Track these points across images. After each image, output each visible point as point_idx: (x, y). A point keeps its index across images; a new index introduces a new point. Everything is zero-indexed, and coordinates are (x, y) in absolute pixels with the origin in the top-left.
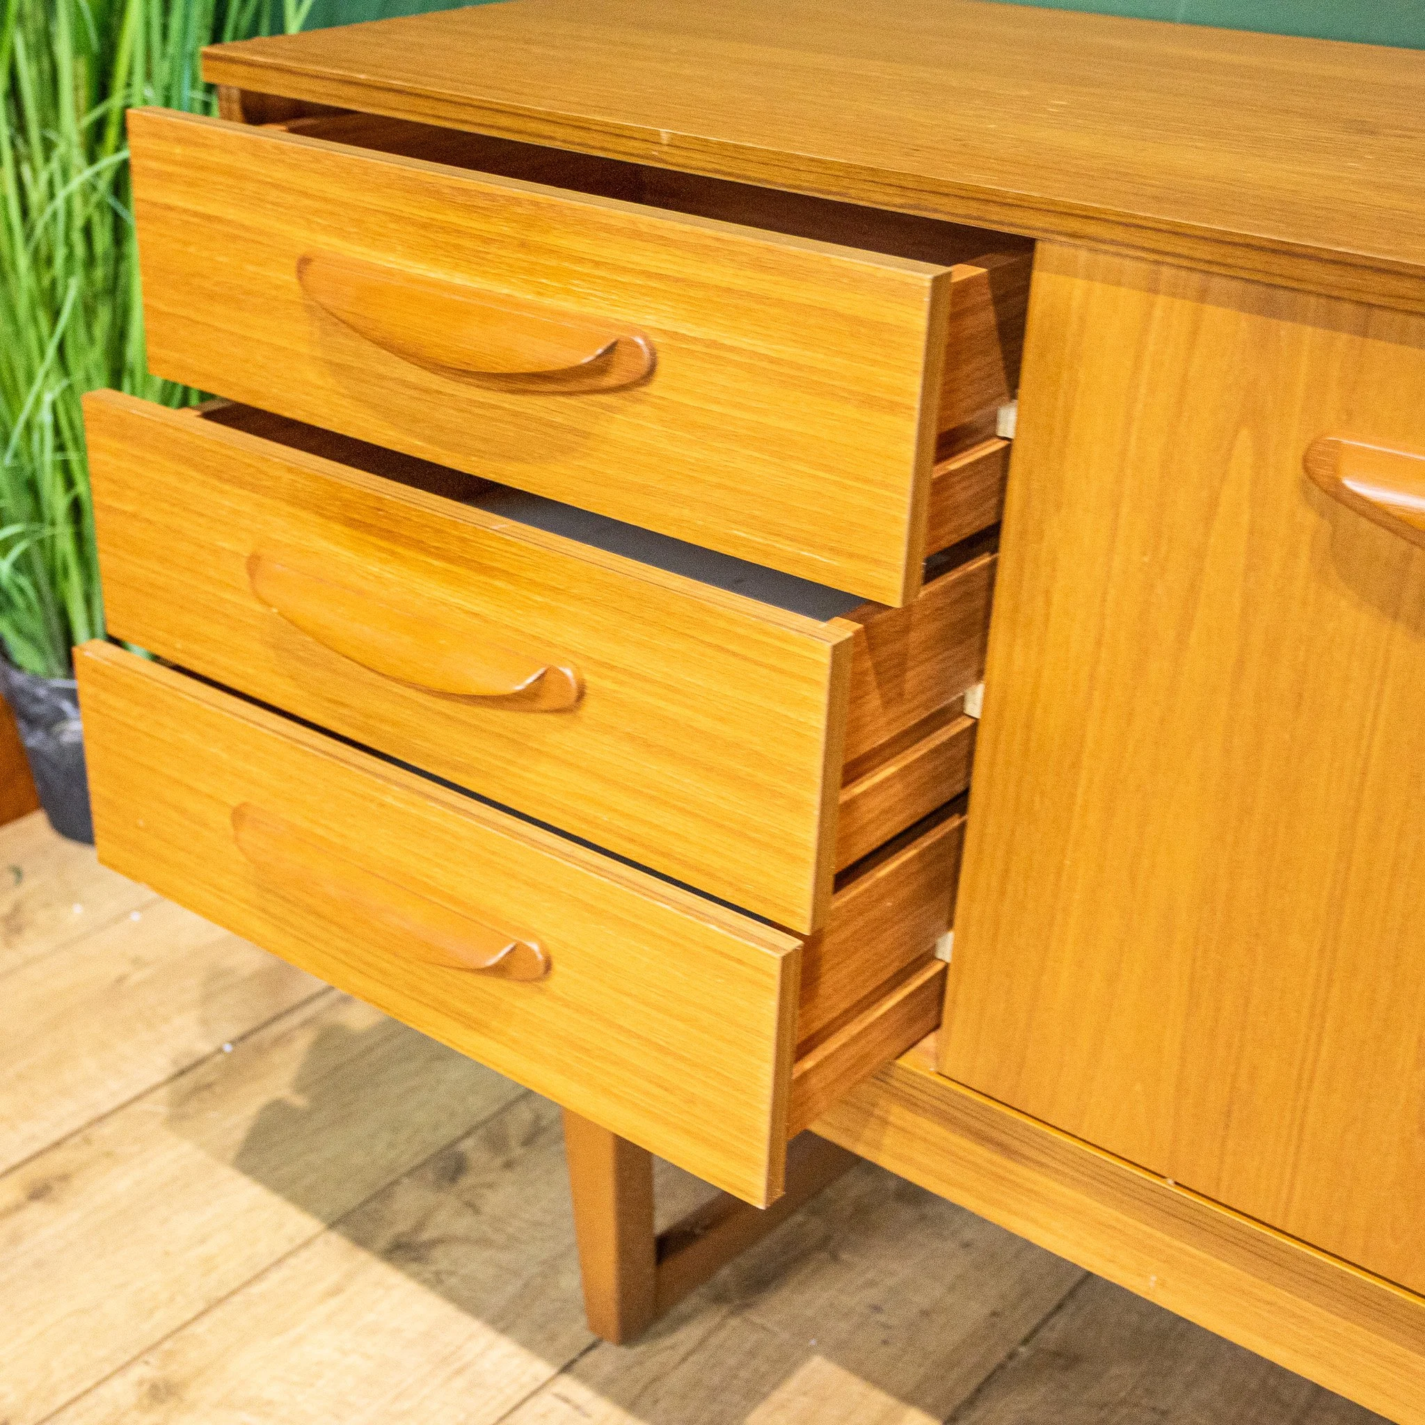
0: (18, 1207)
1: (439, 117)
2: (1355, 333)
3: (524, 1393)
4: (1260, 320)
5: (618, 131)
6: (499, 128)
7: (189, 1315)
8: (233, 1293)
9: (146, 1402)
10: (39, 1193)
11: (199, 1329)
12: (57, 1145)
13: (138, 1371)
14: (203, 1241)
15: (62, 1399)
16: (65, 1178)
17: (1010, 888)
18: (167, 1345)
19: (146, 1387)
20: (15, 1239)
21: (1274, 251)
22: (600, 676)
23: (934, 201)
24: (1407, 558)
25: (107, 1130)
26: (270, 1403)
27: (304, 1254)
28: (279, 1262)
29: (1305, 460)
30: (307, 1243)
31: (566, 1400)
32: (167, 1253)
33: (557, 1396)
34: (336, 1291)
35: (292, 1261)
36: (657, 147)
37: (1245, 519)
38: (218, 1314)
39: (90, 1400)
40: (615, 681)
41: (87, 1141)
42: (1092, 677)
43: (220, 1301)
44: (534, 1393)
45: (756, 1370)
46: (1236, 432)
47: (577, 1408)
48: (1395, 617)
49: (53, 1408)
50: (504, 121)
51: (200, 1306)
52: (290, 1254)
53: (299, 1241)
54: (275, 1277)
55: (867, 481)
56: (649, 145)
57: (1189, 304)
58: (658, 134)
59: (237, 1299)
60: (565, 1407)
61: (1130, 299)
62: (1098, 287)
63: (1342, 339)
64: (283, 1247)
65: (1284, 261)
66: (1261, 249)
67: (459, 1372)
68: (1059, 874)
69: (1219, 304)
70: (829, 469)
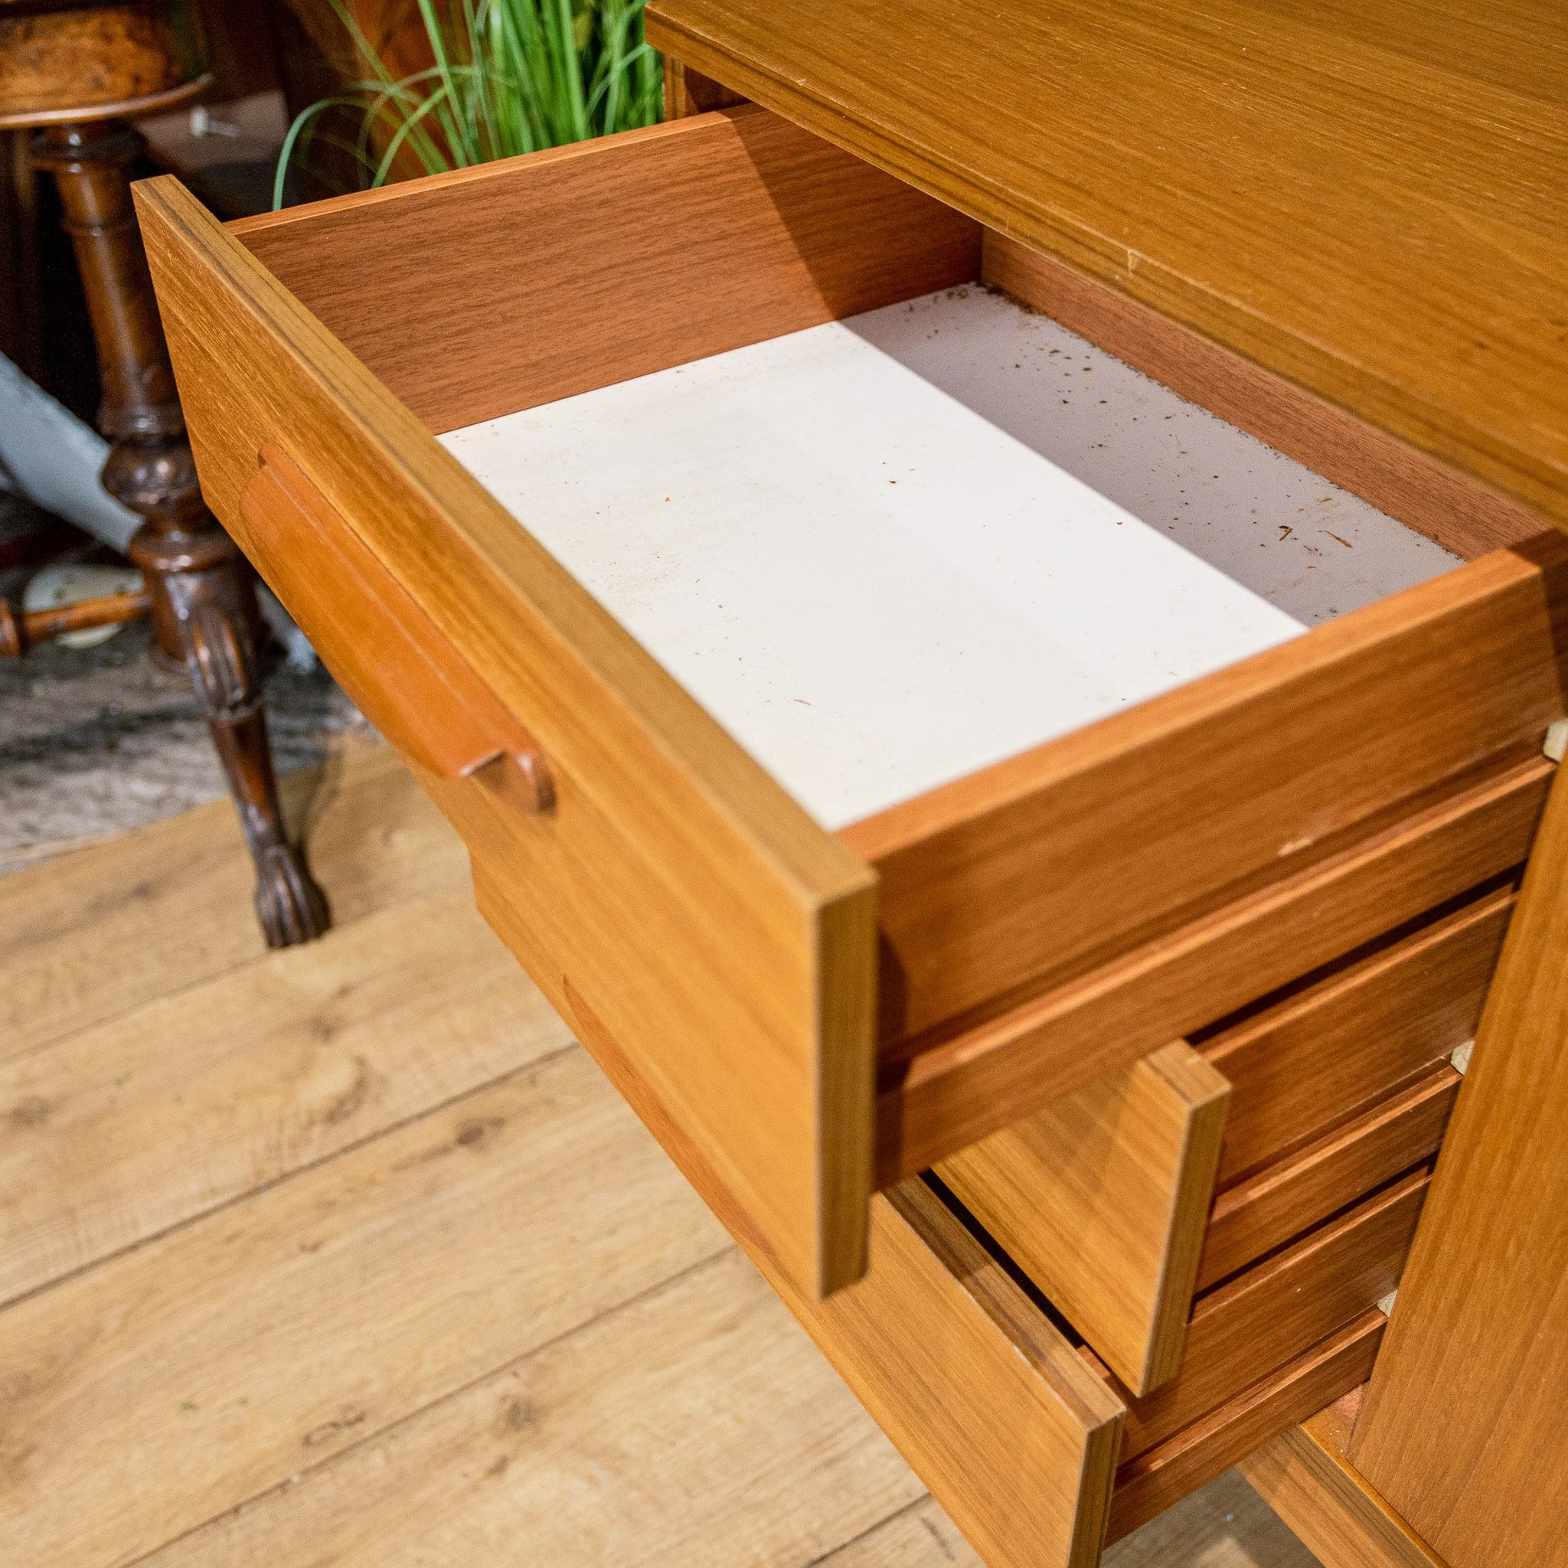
0: (444, 1150)
1: (878, 157)
3: (890, 1510)
5: (1076, 236)
6: (942, 190)
7: (573, 1324)
8: (625, 1305)
9: (502, 1424)
10: (470, 1136)
11: (579, 1343)
12: (503, 1080)
13: (507, 1384)
14: (612, 1232)
15: (423, 1400)
16: (499, 1123)
18: (541, 1357)
19: (507, 1405)
20: (431, 1189)
25: (555, 1072)
26: (624, 1456)
27: (710, 1271)
28: (683, 1274)
30: (717, 1258)
31: (933, 1530)
32: (573, 1240)
33: (924, 1521)
34: (728, 1327)
35: (696, 1278)
36: (1120, 270)
38: (603, 1329)
39: (448, 1409)
41: (533, 1082)
43: (611, 1311)
44: (900, 1513)
45: (1155, 1542)
47: (943, 1544)
49: (412, 1410)
50: (947, 183)
51: (588, 1314)
52: (697, 1267)
53: (710, 1253)
54: (672, 1295)
56: (1114, 267)
58: (1124, 254)
59: (627, 1313)
60: (930, 1539)
64: (690, 1257)
67: (829, 1464)
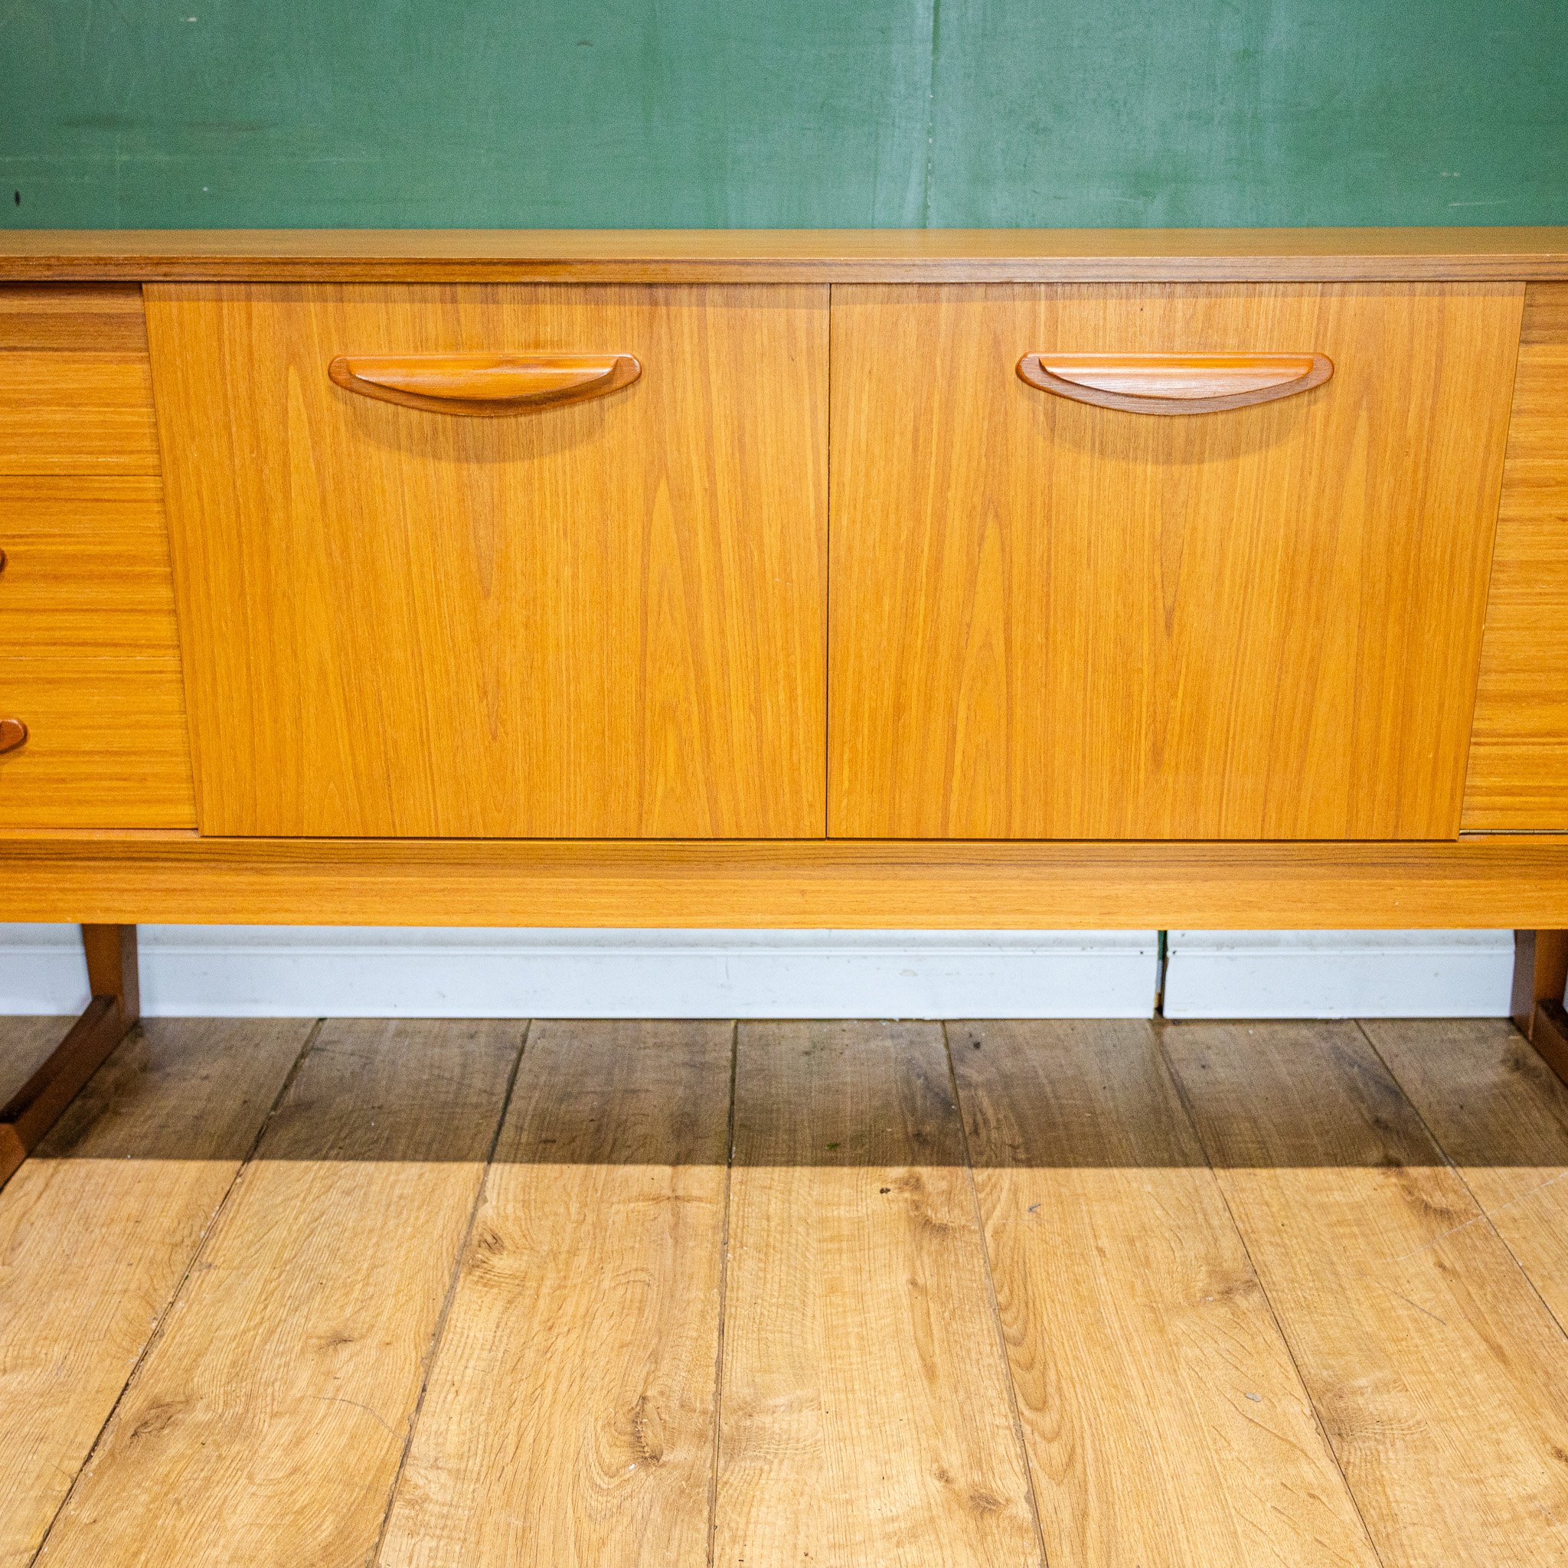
2: (337, 301)
4: (284, 304)
17: (220, 690)
21: (284, 264)
22: (15, 544)
23: (69, 270)
24: (396, 415)
29: (329, 374)
37: (304, 417)
40: (26, 544)
42: (239, 535)
46: (287, 369)
48: (399, 448)
55: (132, 406)
57: (243, 304)
61: (207, 308)
62: (186, 304)
63: (331, 306)
65: (290, 267)
66: (276, 264)
68: (248, 668)
69: (259, 300)
70: (108, 405)
